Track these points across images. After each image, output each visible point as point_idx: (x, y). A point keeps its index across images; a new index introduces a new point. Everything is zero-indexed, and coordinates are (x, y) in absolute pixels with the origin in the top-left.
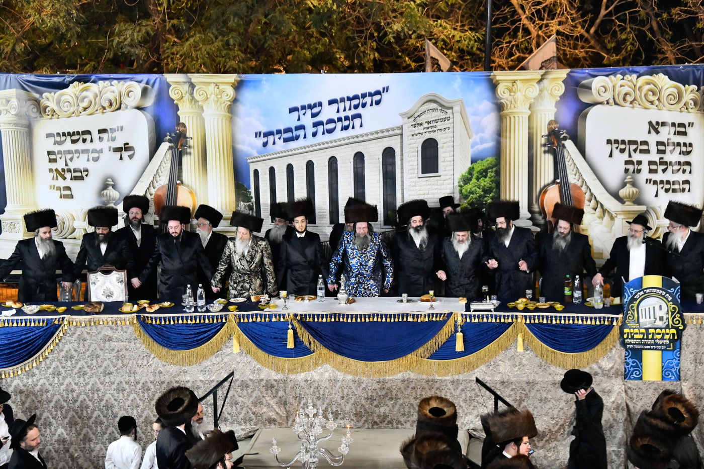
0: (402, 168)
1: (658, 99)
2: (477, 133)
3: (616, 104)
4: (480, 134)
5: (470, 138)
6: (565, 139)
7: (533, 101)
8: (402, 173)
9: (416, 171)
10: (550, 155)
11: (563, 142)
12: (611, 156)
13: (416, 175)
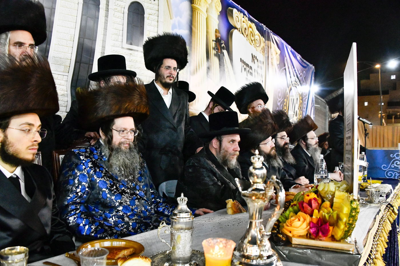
0: (105, 29)
1: (254, 40)
2: (176, 17)
3: (242, 33)
4: (178, 18)
5: (171, 19)
6: (223, 48)
7: (208, 6)
8: (105, 35)
9: (120, 37)
10: (217, 58)
11: (223, 50)
12: (242, 72)
13: (120, 43)
